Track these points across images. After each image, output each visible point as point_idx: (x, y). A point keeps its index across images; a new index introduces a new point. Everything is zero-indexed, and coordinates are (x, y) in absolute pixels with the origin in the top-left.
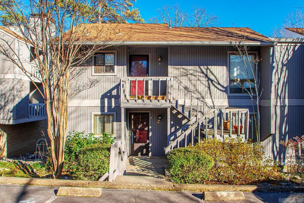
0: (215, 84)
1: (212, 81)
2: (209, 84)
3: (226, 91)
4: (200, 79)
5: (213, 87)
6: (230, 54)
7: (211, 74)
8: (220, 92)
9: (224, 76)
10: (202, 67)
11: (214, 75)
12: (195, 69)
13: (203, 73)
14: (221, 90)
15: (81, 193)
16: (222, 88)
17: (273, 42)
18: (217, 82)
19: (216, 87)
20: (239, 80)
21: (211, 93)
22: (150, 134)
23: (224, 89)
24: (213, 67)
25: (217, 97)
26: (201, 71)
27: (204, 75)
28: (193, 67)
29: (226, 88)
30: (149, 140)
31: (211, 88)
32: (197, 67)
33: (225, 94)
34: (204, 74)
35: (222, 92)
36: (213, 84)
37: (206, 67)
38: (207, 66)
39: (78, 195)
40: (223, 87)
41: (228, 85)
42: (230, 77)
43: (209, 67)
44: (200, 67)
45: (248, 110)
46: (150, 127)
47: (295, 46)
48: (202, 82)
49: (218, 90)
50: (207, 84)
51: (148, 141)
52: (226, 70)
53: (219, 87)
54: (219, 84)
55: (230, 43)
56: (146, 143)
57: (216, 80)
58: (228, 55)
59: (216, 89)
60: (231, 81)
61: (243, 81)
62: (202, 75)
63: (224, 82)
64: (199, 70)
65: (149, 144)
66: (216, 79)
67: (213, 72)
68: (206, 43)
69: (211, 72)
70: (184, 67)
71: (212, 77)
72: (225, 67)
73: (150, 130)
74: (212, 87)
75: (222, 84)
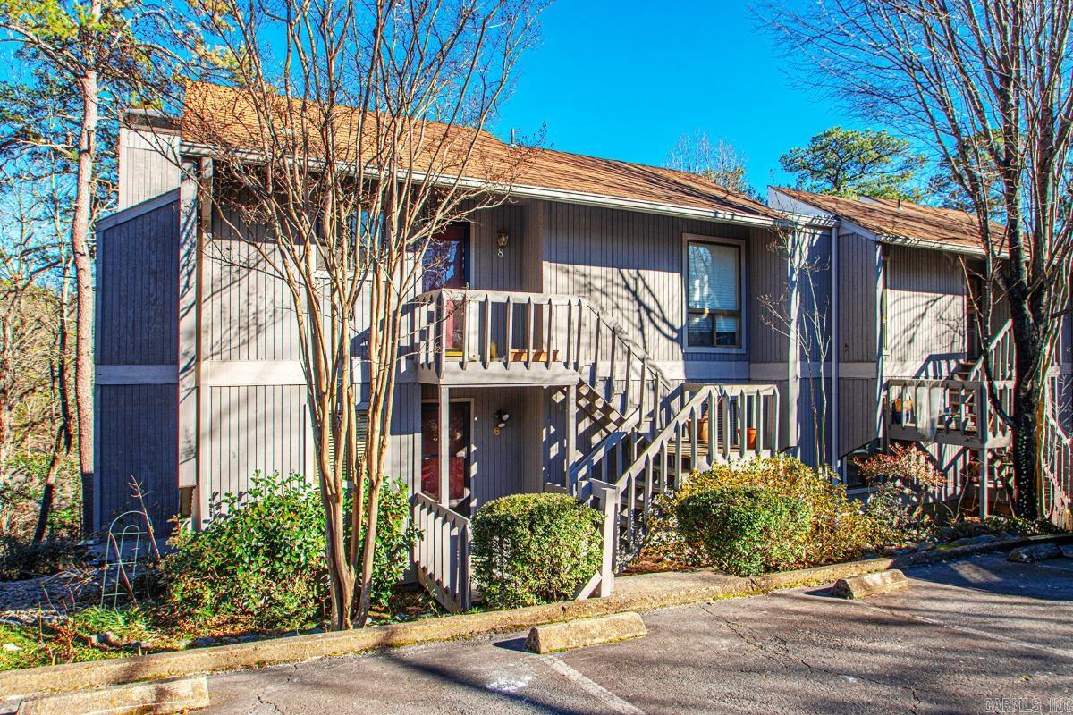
0: (657, 321)
1: (649, 311)
2: (641, 320)
3: (679, 340)
4: (620, 306)
5: (651, 326)
6: (688, 241)
7: (646, 291)
8: (666, 340)
9: (676, 298)
10: (625, 271)
11: (653, 295)
12: (609, 277)
13: (627, 287)
14: (668, 337)
15: (600, 635)
16: (670, 333)
17: (797, 224)
18: (661, 316)
19: (658, 329)
20: (707, 311)
21: (647, 345)
22: (474, 469)
23: (675, 336)
24: (651, 272)
25: (661, 358)
26: (624, 284)
27: (630, 295)
28: (604, 269)
29: (680, 332)
30: (469, 488)
31: (646, 331)
32: (615, 270)
33: (677, 346)
34: (631, 290)
35: (671, 343)
36: (652, 321)
37: (633, 272)
38: (638, 269)
39: (597, 640)
40: (672, 327)
41: (684, 324)
42: (688, 302)
43: (641, 272)
44: (620, 272)
45: (775, 387)
46: (473, 448)
47: (814, 235)
48: (626, 313)
49: (661, 337)
50: (636, 321)
51: (467, 492)
52: (680, 284)
53: (665, 328)
54: (664, 320)
55: (712, 215)
56: (461, 500)
57: (657, 310)
58: (685, 243)
59: (657, 333)
60: (692, 313)
61: (716, 314)
62: (626, 293)
63: (676, 317)
64: (620, 280)
65: (469, 499)
66: (659, 306)
67: (651, 288)
68: (642, 204)
69: (646, 286)
70: (582, 268)
71: (648, 300)
72: (676, 276)
73: (472, 458)
74: (649, 329)
75: (671, 321)
